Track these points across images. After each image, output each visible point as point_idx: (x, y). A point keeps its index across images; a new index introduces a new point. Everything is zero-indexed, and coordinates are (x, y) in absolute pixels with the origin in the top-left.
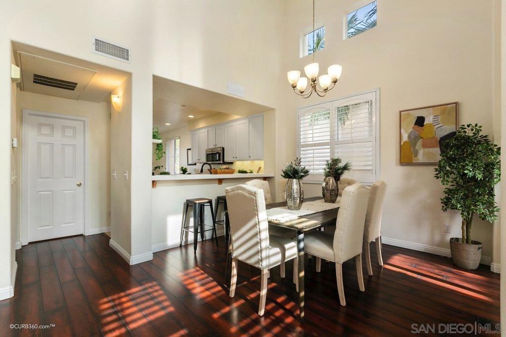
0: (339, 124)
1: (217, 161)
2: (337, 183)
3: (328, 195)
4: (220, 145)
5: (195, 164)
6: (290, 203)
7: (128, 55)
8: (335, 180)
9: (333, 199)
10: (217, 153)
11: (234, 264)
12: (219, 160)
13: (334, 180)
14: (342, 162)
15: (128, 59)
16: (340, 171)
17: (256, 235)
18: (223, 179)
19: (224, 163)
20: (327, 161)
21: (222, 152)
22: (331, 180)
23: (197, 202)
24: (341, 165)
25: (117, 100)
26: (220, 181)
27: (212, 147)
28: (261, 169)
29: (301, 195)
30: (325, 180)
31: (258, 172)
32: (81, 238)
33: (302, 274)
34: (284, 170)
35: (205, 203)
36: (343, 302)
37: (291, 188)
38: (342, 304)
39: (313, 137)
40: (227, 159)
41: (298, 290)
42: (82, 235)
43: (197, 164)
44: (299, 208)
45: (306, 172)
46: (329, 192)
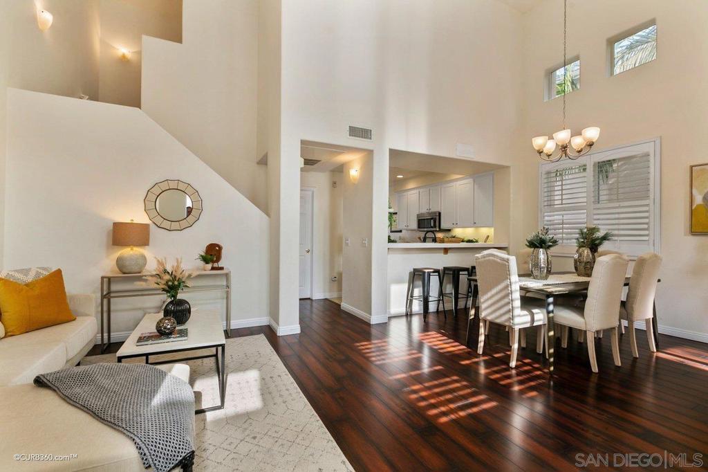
0: (601, 177)
1: (432, 227)
2: (593, 255)
3: (581, 267)
4: (435, 209)
5: (401, 231)
6: (536, 273)
7: (371, 135)
8: (591, 251)
9: (589, 272)
10: (432, 219)
11: (481, 324)
12: (435, 226)
13: (589, 251)
14: (601, 231)
15: (371, 138)
16: (597, 242)
17: (507, 295)
18: (450, 248)
19: (441, 230)
20: (581, 230)
21: (438, 218)
22: (586, 252)
23: (426, 271)
24: (600, 234)
25: (354, 172)
26: (446, 250)
27: (424, 210)
28: (490, 238)
29: (548, 265)
30: (577, 251)
31: (485, 242)
32: (309, 301)
33: (552, 351)
34: (529, 239)
35: (431, 272)
36: (595, 369)
37: (537, 257)
38: (593, 370)
39: (562, 199)
40: (444, 226)
41: (547, 357)
42: (309, 299)
43: (403, 231)
44: (546, 278)
45: (555, 242)
46: (583, 264)
